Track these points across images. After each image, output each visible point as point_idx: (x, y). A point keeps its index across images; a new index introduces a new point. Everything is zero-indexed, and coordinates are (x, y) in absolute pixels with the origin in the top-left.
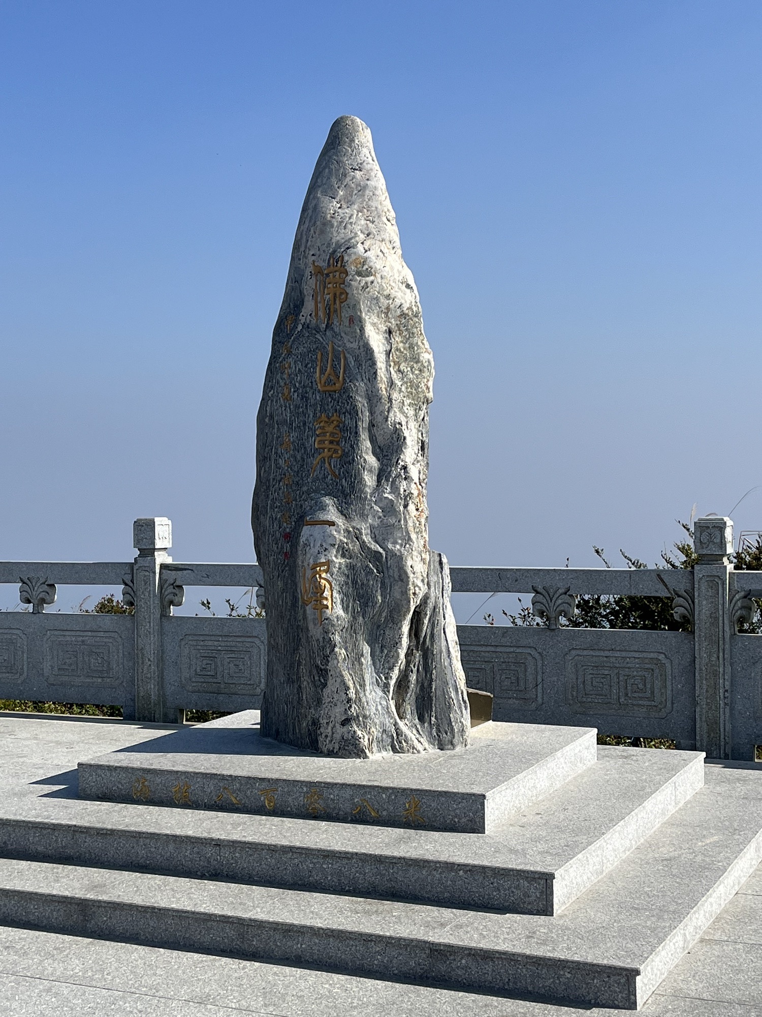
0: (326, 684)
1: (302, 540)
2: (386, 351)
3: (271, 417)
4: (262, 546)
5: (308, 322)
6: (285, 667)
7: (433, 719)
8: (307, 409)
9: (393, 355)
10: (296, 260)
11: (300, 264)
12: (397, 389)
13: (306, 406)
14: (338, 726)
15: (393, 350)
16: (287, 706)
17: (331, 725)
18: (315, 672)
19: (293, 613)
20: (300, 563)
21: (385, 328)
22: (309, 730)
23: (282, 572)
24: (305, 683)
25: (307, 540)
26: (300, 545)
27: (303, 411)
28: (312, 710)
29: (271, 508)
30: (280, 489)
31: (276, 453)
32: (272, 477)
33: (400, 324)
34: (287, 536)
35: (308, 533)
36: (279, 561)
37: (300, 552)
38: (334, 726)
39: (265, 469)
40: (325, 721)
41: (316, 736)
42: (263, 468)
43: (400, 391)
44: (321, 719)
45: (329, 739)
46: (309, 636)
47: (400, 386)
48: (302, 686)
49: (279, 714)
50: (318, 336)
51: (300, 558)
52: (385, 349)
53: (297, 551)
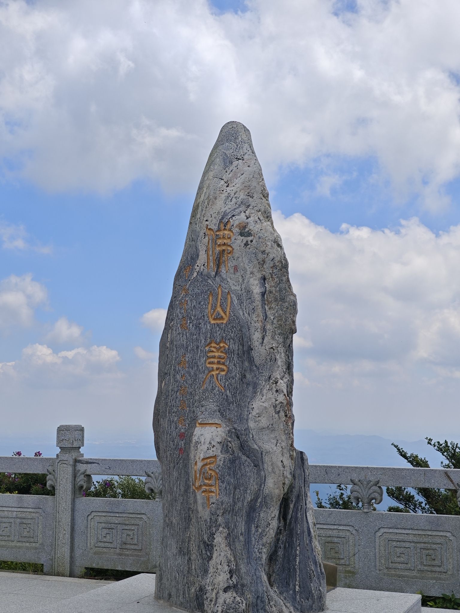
0: (212, 557)
1: (195, 439)
2: (262, 292)
3: (172, 342)
4: (161, 443)
5: (202, 270)
6: (177, 542)
7: (297, 587)
8: (199, 336)
9: (267, 295)
10: (194, 225)
11: (196, 227)
12: (270, 321)
13: (199, 334)
14: (221, 592)
15: (267, 292)
16: (179, 574)
17: (215, 591)
18: (202, 546)
19: (185, 497)
20: (192, 457)
21: (261, 276)
22: (197, 595)
23: (177, 464)
24: (194, 556)
25: (199, 438)
26: (193, 442)
27: (196, 338)
28: (200, 578)
29: (169, 413)
30: (177, 398)
31: (174, 370)
32: (171, 388)
33: (273, 273)
34: (182, 436)
35: (199, 433)
36: (175, 455)
37: (192, 448)
38: (218, 592)
39: (165, 382)
40: (210, 588)
41: (203, 600)
42: (164, 382)
43: (273, 323)
44: (207, 587)
45: (213, 603)
46: (199, 516)
47: (272, 319)
48: (192, 558)
49: (171, 581)
50: (209, 281)
51: (193, 453)
52: (261, 291)
53: (190, 448)
